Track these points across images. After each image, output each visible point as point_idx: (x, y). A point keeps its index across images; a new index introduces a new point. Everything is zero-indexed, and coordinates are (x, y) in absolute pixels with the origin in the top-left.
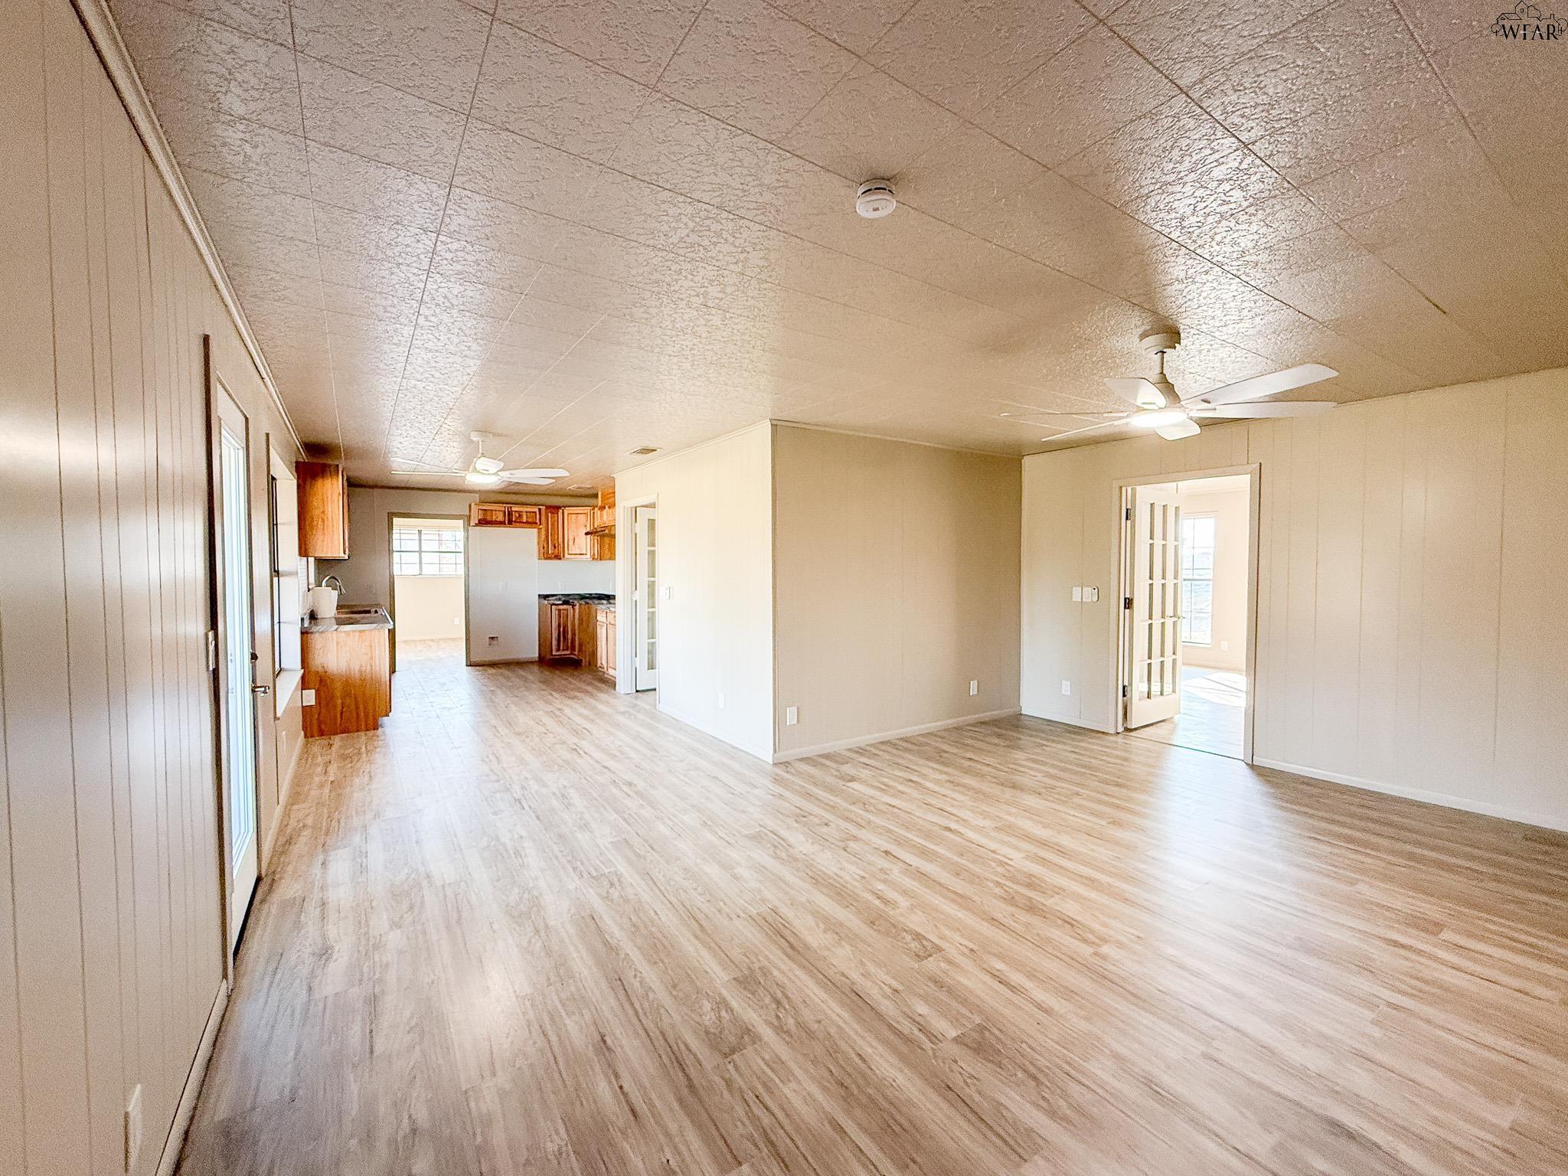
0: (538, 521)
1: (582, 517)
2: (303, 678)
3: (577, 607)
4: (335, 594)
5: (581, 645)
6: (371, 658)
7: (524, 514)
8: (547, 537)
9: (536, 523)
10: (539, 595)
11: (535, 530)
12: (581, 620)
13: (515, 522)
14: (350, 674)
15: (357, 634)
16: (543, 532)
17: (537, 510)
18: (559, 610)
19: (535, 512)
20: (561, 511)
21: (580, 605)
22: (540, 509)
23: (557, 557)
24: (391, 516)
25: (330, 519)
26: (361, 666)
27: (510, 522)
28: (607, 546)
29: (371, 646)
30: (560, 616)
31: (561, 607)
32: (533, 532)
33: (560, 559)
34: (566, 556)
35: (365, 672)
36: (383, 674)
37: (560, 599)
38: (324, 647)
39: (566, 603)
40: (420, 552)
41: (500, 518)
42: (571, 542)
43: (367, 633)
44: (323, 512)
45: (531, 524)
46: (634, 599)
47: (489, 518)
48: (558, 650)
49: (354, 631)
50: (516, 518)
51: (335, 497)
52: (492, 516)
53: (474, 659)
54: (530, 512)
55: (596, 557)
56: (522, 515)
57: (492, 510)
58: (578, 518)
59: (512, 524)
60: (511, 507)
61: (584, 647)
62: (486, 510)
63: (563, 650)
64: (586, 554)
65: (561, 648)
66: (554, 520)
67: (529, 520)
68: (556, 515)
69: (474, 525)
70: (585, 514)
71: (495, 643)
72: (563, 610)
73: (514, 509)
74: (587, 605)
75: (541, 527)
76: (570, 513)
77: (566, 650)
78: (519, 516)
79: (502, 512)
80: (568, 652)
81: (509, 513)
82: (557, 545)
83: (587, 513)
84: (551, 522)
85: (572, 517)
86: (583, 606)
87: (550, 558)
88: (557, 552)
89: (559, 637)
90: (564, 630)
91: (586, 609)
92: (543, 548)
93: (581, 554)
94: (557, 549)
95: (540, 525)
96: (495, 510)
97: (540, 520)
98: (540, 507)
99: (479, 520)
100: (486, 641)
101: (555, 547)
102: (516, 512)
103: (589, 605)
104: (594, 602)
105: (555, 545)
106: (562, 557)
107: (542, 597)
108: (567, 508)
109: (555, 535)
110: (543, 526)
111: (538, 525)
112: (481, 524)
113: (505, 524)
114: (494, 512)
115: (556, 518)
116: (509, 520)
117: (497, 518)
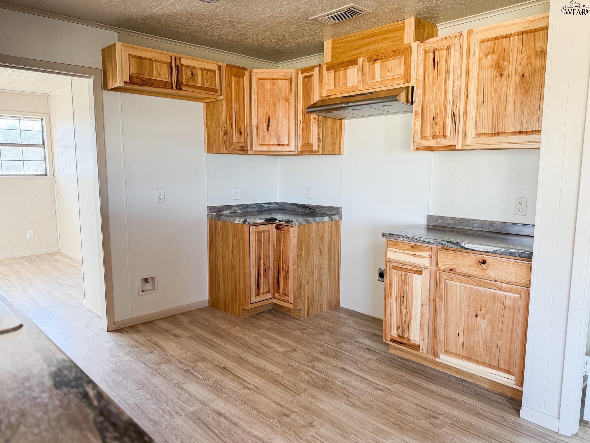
0: (218, 87)
1: (281, 86)
5: (300, 287)
7: (199, 72)
8: (230, 115)
9: (216, 91)
10: (210, 209)
11: (200, 106)
12: (300, 248)
13: (187, 86)
16: (224, 106)
17: (216, 68)
18: (259, 233)
19: (213, 71)
20: (246, 74)
21: (300, 224)
22: (220, 67)
23: (244, 149)
27: (179, 86)
28: (329, 132)
30: (260, 241)
31: (262, 228)
33: (246, 152)
34: (256, 147)
41: (164, 76)
42: (263, 125)
45: (208, 90)
48: (258, 295)
50: (188, 80)
52: (151, 71)
53: (120, 317)
54: (207, 70)
55: (315, 148)
56: (196, 74)
57: (151, 60)
58: (275, 88)
59: (181, 89)
60: (180, 59)
61: (302, 289)
62: (141, 58)
63: (263, 293)
64: (288, 145)
65: (262, 291)
66: (239, 89)
67: (206, 83)
68: (241, 79)
69: (122, 85)
70: (286, 79)
71: (148, 286)
72: (264, 232)
73: (184, 62)
74: (306, 225)
75: (221, 97)
76: (260, 79)
77: (267, 293)
78: (192, 74)
79: (167, 65)
80: (269, 296)
81: (177, 66)
82: (242, 130)
83: (291, 78)
84: (236, 91)
85: (266, 84)
86: (302, 227)
87: (235, 150)
88: (243, 141)
89: (259, 274)
90: (265, 264)
91: (305, 232)
92: (226, 133)
93: (279, 145)
94: (243, 135)
95: (221, 95)
96: (156, 61)
97: (220, 85)
98: (220, 64)
99: (130, 76)
100: (138, 285)
101: (241, 133)
102: (187, 67)
103: (309, 225)
104: (315, 220)
105: (240, 128)
106: (249, 149)
107: (214, 210)
108: (254, 70)
109: (240, 112)
110: (225, 94)
111: (219, 93)
112: (134, 83)
113: (172, 88)
114: (154, 63)
115: (241, 84)
116: (177, 81)
117: (160, 74)
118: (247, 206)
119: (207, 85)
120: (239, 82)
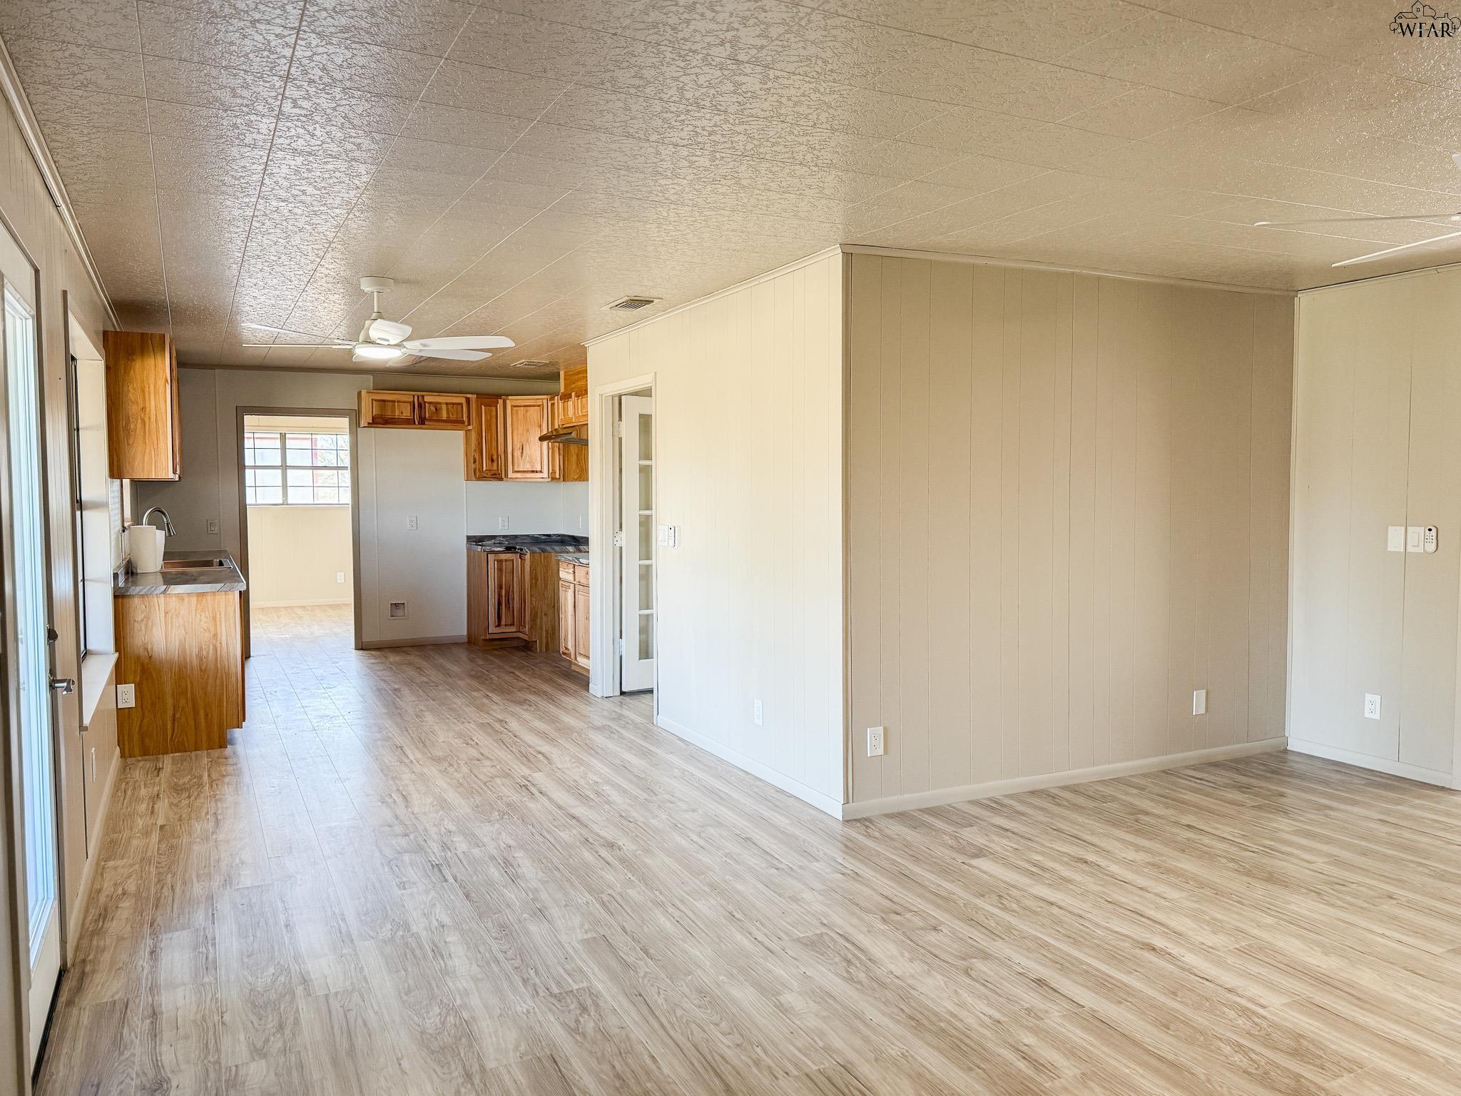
0: (465, 418)
1: (533, 412)
2: (118, 665)
3: (528, 557)
4: (160, 536)
5: (534, 618)
6: (215, 635)
7: (444, 407)
8: (480, 444)
9: (463, 422)
10: (469, 538)
11: (462, 433)
12: (534, 577)
13: (430, 420)
14: (185, 659)
15: (194, 599)
16: (474, 435)
17: (463, 401)
18: (500, 561)
19: (461, 404)
20: (500, 401)
21: (533, 553)
22: (468, 400)
23: (497, 476)
24: (242, 411)
25: (153, 419)
26: (201, 649)
27: (422, 421)
28: (574, 459)
29: (214, 618)
30: (500, 570)
31: (503, 557)
32: (458, 436)
33: (501, 479)
34: (511, 475)
35: (207, 657)
36: (232, 661)
37: (500, 544)
38: (147, 618)
39: (509, 549)
40: (284, 467)
41: (407, 413)
42: (517, 453)
43: (209, 598)
44: (143, 409)
45: (455, 423)
46: (618, 545)
47: (389, 414)
48: (499, 625)
49: (189, 594)
50: (431, 414)
51: (161, 383)
52: (394, 411)
53: (370, 637)
54: (453, 404)
55: (557, 476)
56: (441, 409)
57: (394, 401)
58: (528, 414)
59: (424, 424)
60: (423, 396)
61: (538, 621)
62: (384, 401)
63: (506, 625)
64: (541, 472)
65: (503, 622)
66: (491, 417)
67: (451, 416)
68: (494, 409)
69: (366, 425)
70: (539, 406)
71: (400, 612)
72: (506, 561)
73: (427, 399)
74: (542, 554)
75: (470, 428)
76: (515, 406)
77: (511, 625)
78: (436, 409)
79: (409, 404)
80: (513, 629)
81: (420, 405)
82: (495, 457)
83: (543, 404)
84: (486, 420)
85: (519, 412)
86: (537, 556)
87: (485, 477)
88: (495, 468)
89: (500, 604)
90: (507, 594)
91: (541, 560)
92: (475, 462)
93: (533, 472)
94: (495, 464)
95: (469, 425)
96: (398, 402)
97: (469, 417)
98: (468, 396)
99: (373, 417)
100: (387, 610)
101: (492, 461)
102: (430, 403)
103: (546, 554)
104: (554, 549)
105: (492, 456)
106: (503, 476)
107: (474, 539)
108: (510, 397)
109: (493, 440)
110: (474, 425)
111: (466, 423)
112: (377, 423)
113: (414, 424)
114: (396, 404)
115: (494, 413)
116: (420, 417)
117: (402, 413)
118: (516, 536)
119: (453, 417)
120: (491, 411)
